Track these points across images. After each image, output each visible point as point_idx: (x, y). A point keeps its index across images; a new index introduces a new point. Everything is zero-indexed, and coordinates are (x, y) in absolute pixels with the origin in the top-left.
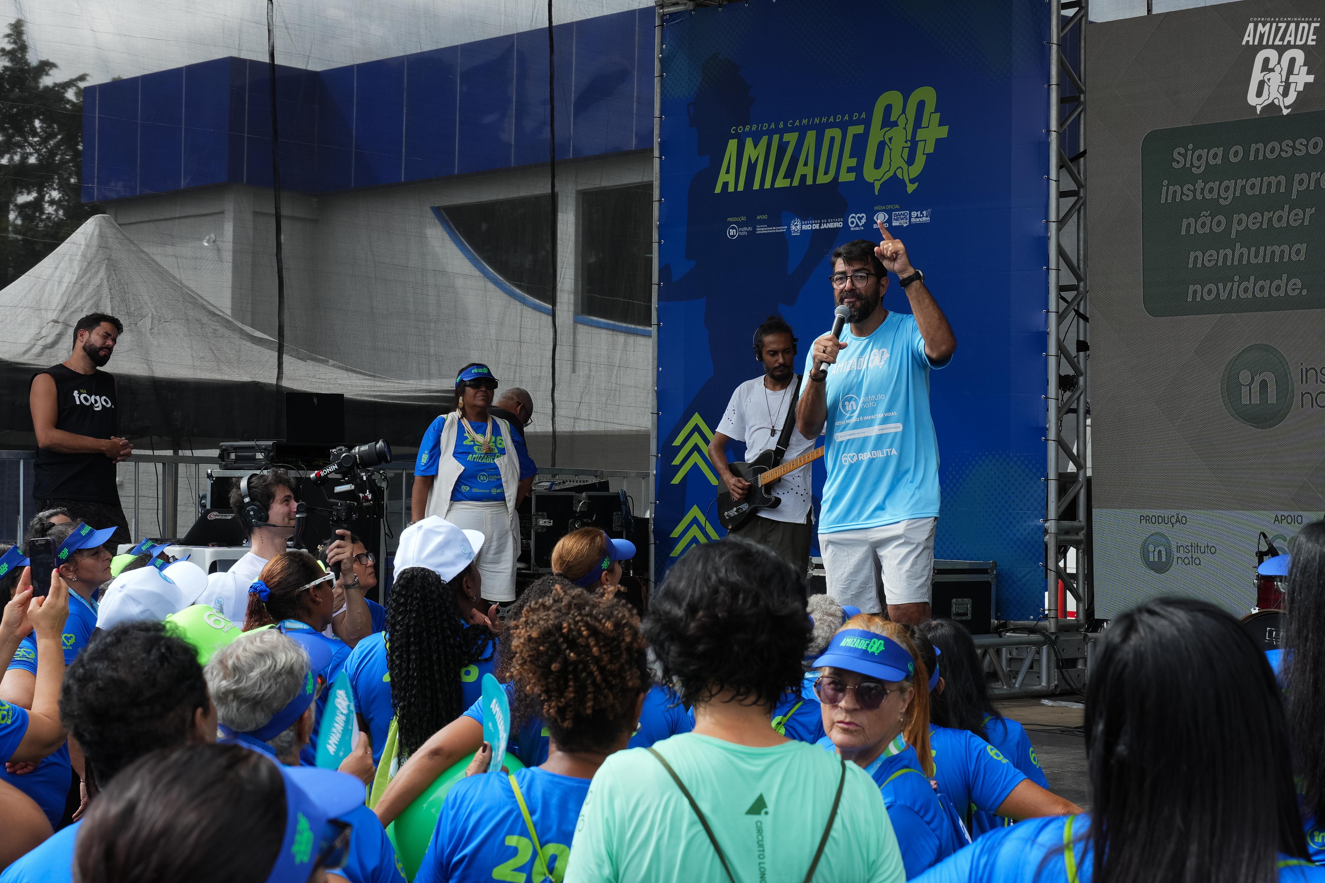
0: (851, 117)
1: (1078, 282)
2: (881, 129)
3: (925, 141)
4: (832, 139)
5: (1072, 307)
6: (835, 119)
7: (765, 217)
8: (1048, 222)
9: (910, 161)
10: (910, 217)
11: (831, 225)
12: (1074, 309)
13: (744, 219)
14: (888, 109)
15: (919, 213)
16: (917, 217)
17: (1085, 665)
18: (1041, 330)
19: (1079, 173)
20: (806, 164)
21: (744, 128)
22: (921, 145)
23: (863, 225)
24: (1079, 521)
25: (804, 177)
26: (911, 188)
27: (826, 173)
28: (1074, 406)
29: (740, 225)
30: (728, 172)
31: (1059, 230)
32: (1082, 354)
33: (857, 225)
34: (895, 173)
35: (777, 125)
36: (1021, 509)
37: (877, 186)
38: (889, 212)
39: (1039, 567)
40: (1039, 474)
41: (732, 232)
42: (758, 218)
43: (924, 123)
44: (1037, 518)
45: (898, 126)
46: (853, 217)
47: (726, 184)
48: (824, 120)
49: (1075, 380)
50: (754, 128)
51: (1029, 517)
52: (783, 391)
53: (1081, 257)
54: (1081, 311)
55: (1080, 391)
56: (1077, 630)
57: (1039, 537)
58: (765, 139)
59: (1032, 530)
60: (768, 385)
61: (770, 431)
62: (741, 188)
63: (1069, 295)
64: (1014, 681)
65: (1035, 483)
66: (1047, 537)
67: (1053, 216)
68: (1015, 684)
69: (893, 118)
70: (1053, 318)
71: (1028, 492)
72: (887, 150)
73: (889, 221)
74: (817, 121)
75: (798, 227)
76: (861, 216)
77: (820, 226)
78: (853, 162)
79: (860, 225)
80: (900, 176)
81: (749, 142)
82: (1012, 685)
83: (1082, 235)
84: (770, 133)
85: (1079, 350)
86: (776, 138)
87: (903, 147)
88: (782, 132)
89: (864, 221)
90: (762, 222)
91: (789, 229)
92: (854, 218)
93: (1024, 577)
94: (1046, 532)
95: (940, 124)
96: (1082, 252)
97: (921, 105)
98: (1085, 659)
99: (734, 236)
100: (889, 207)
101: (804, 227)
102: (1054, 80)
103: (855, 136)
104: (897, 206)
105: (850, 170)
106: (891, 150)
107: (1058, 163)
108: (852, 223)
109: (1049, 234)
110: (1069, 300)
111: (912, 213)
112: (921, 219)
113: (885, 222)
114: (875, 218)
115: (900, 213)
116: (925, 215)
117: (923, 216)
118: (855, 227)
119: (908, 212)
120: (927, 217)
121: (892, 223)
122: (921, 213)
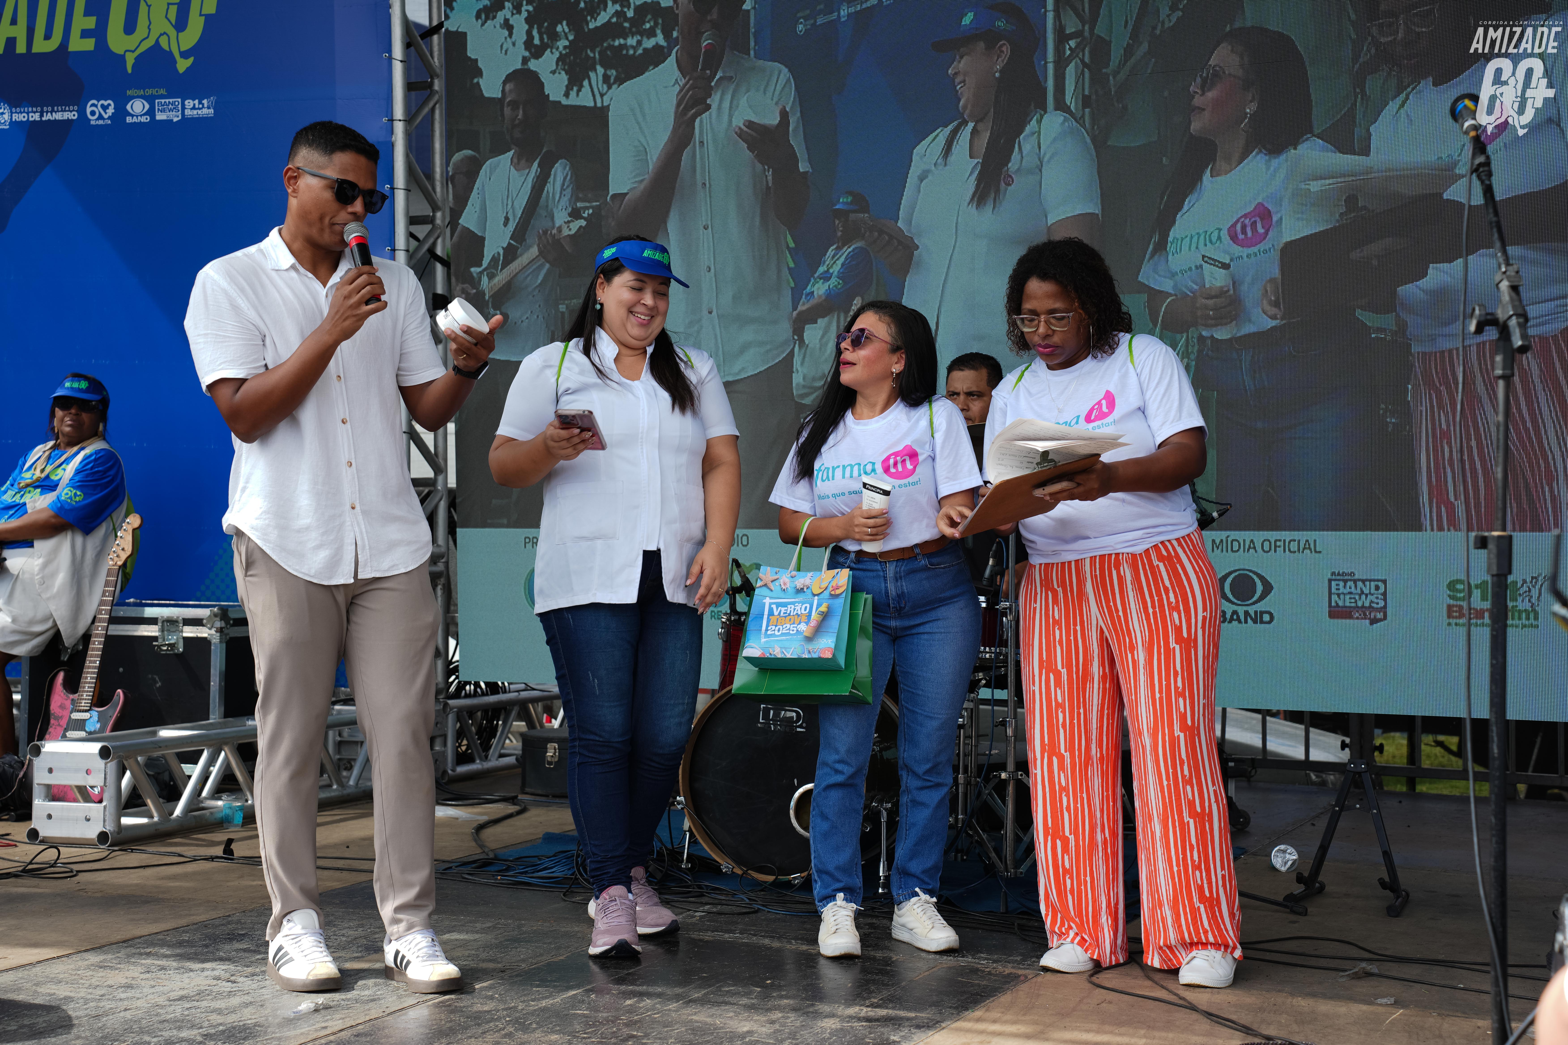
1: (434, 211)
5: (427, 246)
8: (392, 120)
9: (180, 25)
10: (183, 108)
11: (58, 116)
12: (429, 250)
15: (196, 102)
16: (194, 108)
17: (445, 745)
19: (432, 56)
23: (109, 118)
25: (11, 41)
26: (183, 65)
31: (407, 133)
33: (101, 117)
34: (157, 41)
37: (130, 60)
38: (151, 100)
46: (93, 105)
54: (439, 252)
63: (421, 231)
64: (345, 773)
67: (398, 112)
68: (349, 778)
73: (151, 112)
75: (6, 117)
76: (106, 103)
77: (42, 116)
79: (106, 116)
82: (344, 780)
83: (437, 146)
85: (436, 307)
89: (110, 111)
92: (96, 106)
98: (445, 736)
100: (149, 92)
101: (16, 117)
104: (162, 91)
106: (149, 6)
107: (403, 37)
108: (93, 113)
109: (393, 138)
110: (421, 236)
111: (186, 102)
112: (200, 112)
113: (144, 115)
114: (128, 107)
115: (167, 101)
116: (206, 105)
117: (203, 107)
118: (97, 119)
119: (179, 100)
120: (209, 108)
121: (155, 115)
122: (200, 103)
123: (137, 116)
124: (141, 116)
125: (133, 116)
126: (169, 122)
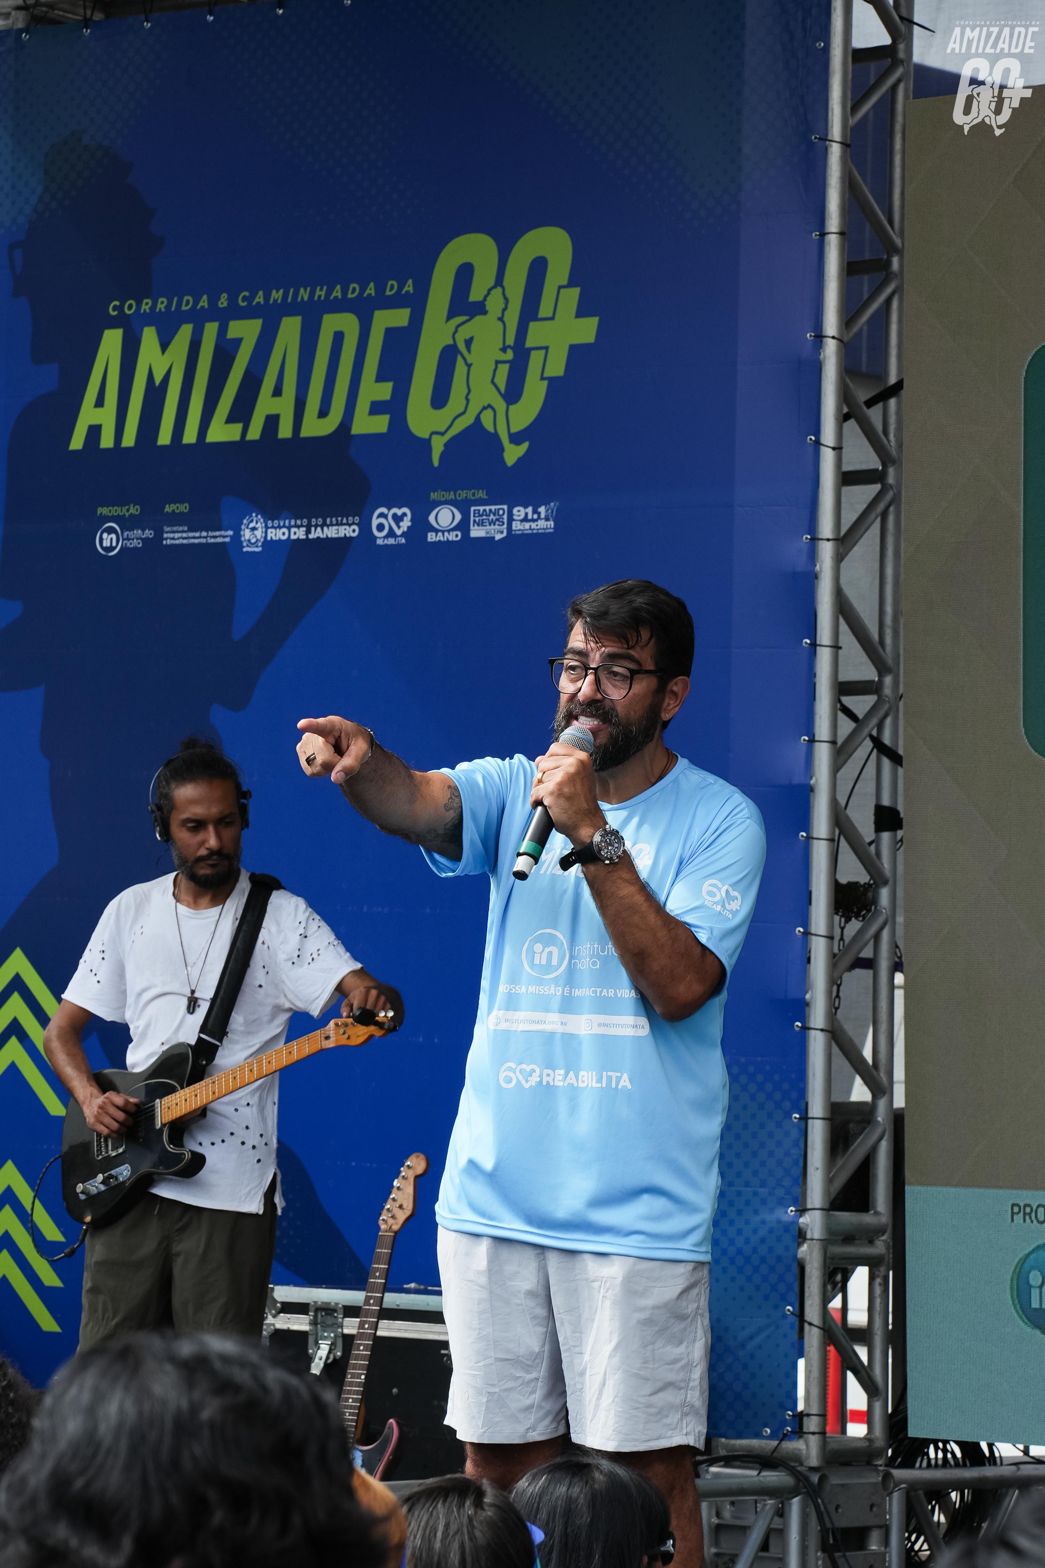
0: (380, 289)
1: (881, 675)
2: (450, 317)
3: (546, 348)
4: (339, 338)
5: (866, 732)
6: (344, 292)
7: (184, 508)
8: (815, 539)
9: (512, 393)
10: (511, 519)
11: (331, 532)
12: (871, 736)
13: (134, 510)
14: (465, 273)
15: (530, 510)
16: (525, 519)
17: (886, 1542)
18: (795, 781)
19: (886, 432)
20: (278, 392)
21: (139, 304)
22: (536, 358)
23: (404, 534)
24: (877, 1213)
25: (272, 421)
26: (512, 454)
27: (323, 413)
28: (867, 953)
29: (127, 524)
30: (100, 402)
31: (839, 558)
32: (886, 836)
33: (391, 534)
34: (478, 418)
35: (214, 301)
36: (747, 1185)
37: (438, 446)
38: (464, 507)
39: (784, 1316)
40: (787, 1104)
41: (108, 539)
42: (168, 509)
43: (545, 310)
44: (782, 1203)
45: (485, 313)
46: (381, 515)
47: (94, 432)
48: (320, 293)
49: (870, 895)
50: (161, 306)
51: (764, 1202)
52: (216, 910)
53: (888, 620)
54: (887, 739)
55: (880, 920)
56: (869, 1463)
57: (787, 1248)
58: (186, 332)
59: (771, 1231)
60: (183, 896)
61: (184, 1002)
62: (129, 440)
63: (860, 704)
65: (779, 1125)
66: (805, 1247)
67: (826, 527)
69: (475, 295)
70: (823, 754)
71: (762, 1145)
72: (460, 368)
73: (463, 527)
74: (304, 294)
75: (259, 533)
76: (399, 512)
77: (308, 532)
78: (385, 391)
79: (399, 532)
80: (489, 427)
81: (149, 337)
83: (889, 571)
84: (198, 319)
85: (880, 827)
86: (211, 330)
87: (497, 362)
88: (224, 318)
89: (406, 524)
90: (176, 520)
91: (237, 537)
92: (385, 516)
93: (751, 1338)
94: (801, 1236)
95: (582, 312)
96: (889, 609)
97: (538, 268)
98: (886, 1528)
99: (112, 548)
100: (463, 494)
101: (273, 534)
102: (833, 223)
103: (390, 332)
104: (481, 494)
105: (376, 408)
106: (469, 366)
107: (839, 409)
108: (380, 527)
109: (818, 568)
110: (860, 714)
111: (515, 511)
112: (533, 525)
113: (453, 529)
114: (432, 518)
115: (487, 508)
116: (543, 516)
117: (539, 518)
118: (386, 537)
119: (505, 507)
120: (547, 519)
121: (469, 530)
122: (535, 511)
123: (443, 532)
124: (449, 531)
125: (437, 531)
126: (488, 541)
